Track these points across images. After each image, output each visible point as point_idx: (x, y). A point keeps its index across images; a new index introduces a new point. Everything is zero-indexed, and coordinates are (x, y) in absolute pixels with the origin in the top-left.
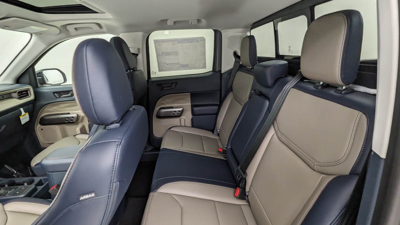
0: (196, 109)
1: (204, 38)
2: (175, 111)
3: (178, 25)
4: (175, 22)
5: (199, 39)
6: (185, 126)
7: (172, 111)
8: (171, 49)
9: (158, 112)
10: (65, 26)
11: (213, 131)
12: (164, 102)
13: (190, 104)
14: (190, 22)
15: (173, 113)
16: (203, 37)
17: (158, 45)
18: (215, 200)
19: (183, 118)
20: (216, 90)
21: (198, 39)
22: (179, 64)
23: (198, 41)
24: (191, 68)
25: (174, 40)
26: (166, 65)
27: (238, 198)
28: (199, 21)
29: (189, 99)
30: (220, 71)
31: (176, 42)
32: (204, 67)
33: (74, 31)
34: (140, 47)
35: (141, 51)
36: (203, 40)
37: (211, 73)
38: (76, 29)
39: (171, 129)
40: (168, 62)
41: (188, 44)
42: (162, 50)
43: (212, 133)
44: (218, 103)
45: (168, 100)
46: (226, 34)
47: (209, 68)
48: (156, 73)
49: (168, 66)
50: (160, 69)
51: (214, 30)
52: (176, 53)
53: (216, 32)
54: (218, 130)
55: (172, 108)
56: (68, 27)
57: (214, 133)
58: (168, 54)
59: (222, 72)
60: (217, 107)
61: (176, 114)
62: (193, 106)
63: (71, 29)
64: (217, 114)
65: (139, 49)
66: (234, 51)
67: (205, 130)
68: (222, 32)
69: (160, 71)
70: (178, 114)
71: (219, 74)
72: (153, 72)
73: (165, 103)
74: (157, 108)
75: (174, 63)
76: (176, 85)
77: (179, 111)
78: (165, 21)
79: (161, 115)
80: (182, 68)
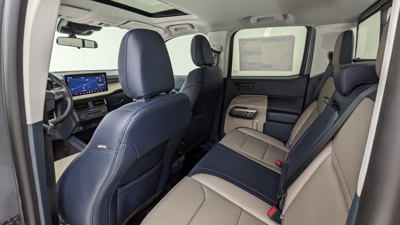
0: (271, 114)
1: (294, 37)
2: (247, 112)
3: (262, 23)
4: (258, 20)
5: (288, 38)
6: (256, 130)
7: (245, 112)
8: (254, 48)
9: (232, 110)
10: (168, 27)
11: (285, 143)
12: (239, 102)
13: (266, 108)
14: (275, 18)
15: (245, 114)
16: (292, 36)
17: (243, 44)
18: (243, 209)
19: (256, 122)
20: (300, 97)
21: (286, 37)
22: (261, 64)
23: (285, 40)
24: (273, 70)
25: (259, 39)
26: (247, 64)
27: (271, 218)
28: (285, 16)
29: (266, 102)
30: (309, 75)
31: (261, 41)
32: (290, 69)
33: (174, 31)
34: (223, 45)
35: (224, 49)
36: (292, 38)
37: (298, 77)
38: (176, 30)
39: (239, 129)
40: (250, 61)
41: (274, 43)
42: (246, 49)
43: (283, 144)
44: (299, 112)
45: (243, 100)
46: (321, 31)
47: (295, 71)
48: (237, 72)
49: (249, 66)
50: (242, 68)
51: (307, 27)
52: (260, 53)
53: (309, 29)
54: (291, 143)
55: (246, 108)
56: (171, 28)
57: (286, 145)
58: (251, 53)
59: (311, 77)
60: (296, 117)
61: (248, 116)
62: (269, 111)
63: (172, 29)
64: (294, 124)
65: (222, 47)
66: (329, 51)
67: (276, 139)
68: (317, 28)
69: (241, 70)
70: (250, 116)
71: (306, 78)
72: (234, 70)
73: (241, 103)
74: (231, 107)
75: (256, 62)
76: (253, 86)
77: (252, 113)
78: (248, 18)
79: (234, 114)
80: (265, 68)
